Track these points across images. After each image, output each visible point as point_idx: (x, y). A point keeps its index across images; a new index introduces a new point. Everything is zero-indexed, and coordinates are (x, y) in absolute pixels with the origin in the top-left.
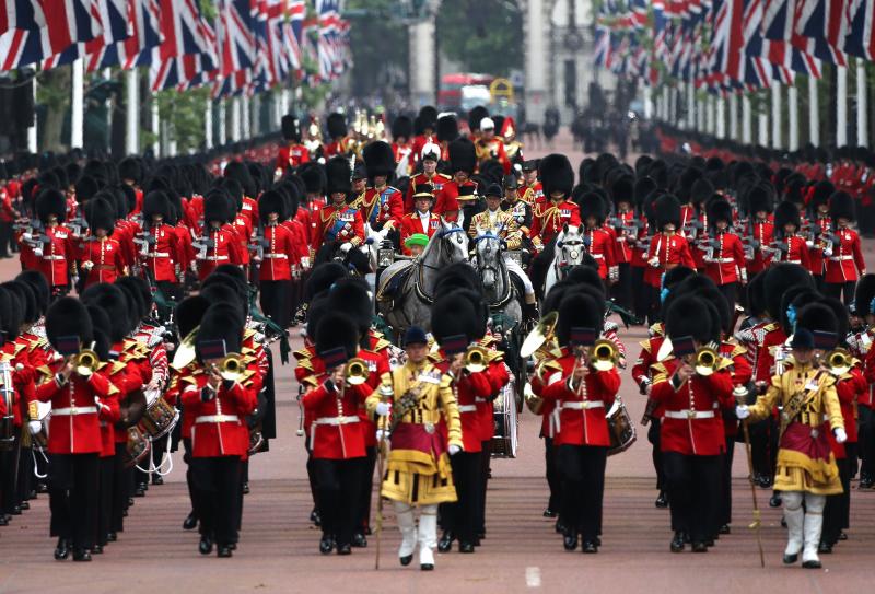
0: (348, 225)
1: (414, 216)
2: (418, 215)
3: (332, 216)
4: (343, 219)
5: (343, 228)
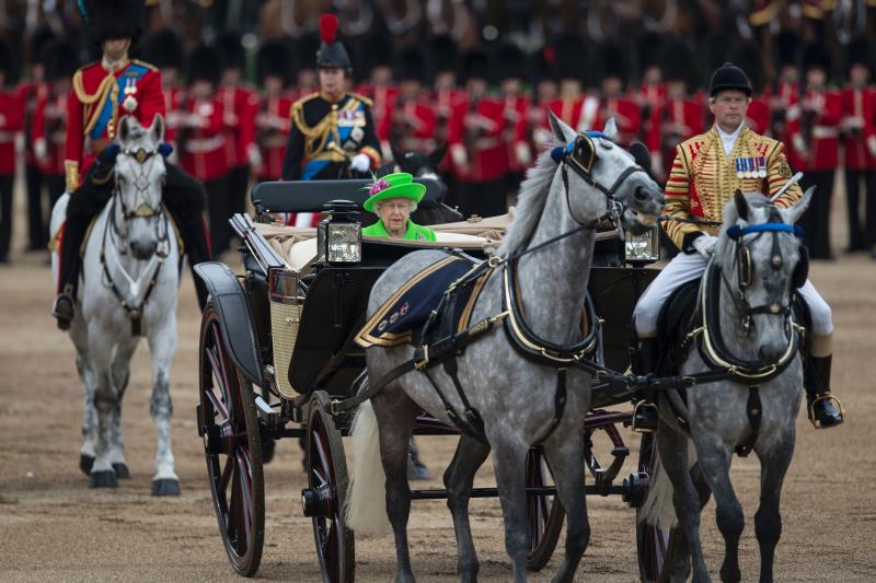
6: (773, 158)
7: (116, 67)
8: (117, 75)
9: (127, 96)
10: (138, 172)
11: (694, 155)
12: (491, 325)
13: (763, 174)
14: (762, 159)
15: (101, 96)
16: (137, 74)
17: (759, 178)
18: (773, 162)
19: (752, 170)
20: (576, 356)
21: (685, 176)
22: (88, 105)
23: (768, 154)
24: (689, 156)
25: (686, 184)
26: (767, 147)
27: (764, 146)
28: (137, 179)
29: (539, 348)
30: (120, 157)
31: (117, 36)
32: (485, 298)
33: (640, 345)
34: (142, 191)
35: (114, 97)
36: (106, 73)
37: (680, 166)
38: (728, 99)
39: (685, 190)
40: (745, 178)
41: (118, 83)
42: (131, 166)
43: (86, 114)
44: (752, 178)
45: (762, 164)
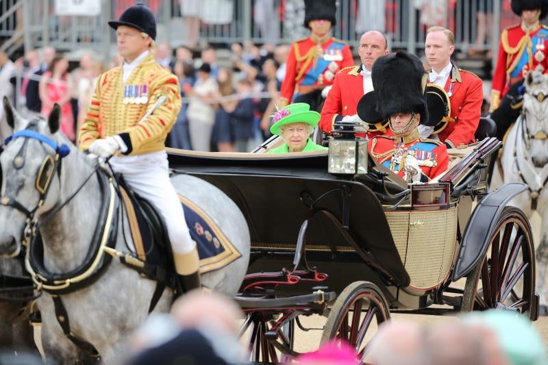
7: (530, 30)
8: (531, 35)
9: (537, 51)
10: (538, 108)
11: (105, 82)
14: (145, 87)
15: (520, 50)
16: (545, 35)
17: (141, 104)
22: (510, 55)
24: (102, 82)
28: (537, 113)
30: (526, 96)
31: (531, 9)
34: (540, 121)
35: (529, 51)
36: (524, 34)
39: (97, 113)
40: (130, 104)
41: (533, 42)
42: (533, 103)
43: (509, 60)
44: (136, 104)
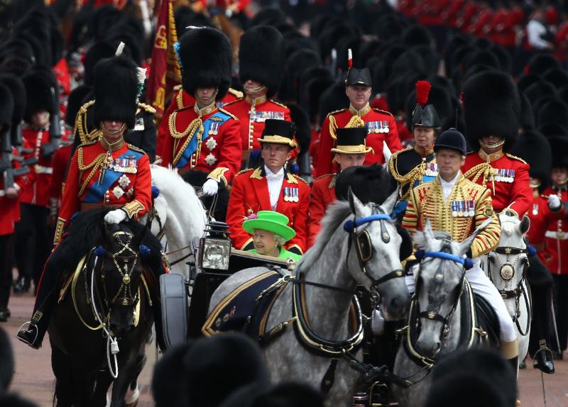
0: (125, 180)
1: (256, 174)
2: (263, 174)
3: (97, 161)
4: (118, 168)
5: (116, 184)
6: (481, 201)
9: (209, 137)
11: (422, 198)
12: (285, 327)
13: (472, 213)
14: (472, 202)
15: (189, 133)
17: (469, 217)
18: (481, 204)
19: (464, 209)
20: (344, 350)
21: (414, 213)
23: (476, 199)
24: (418, 198)
25: (415, 219)
26: (477, 192)
27: (475, 192)
29: (318, 345)
32: (278, 306)
33: (374, 340)
37: (411, 206)
38: (445, 156)
39: (415, 224)
40: (458, 217)
44: (463, 217)
45: (472, 207)
